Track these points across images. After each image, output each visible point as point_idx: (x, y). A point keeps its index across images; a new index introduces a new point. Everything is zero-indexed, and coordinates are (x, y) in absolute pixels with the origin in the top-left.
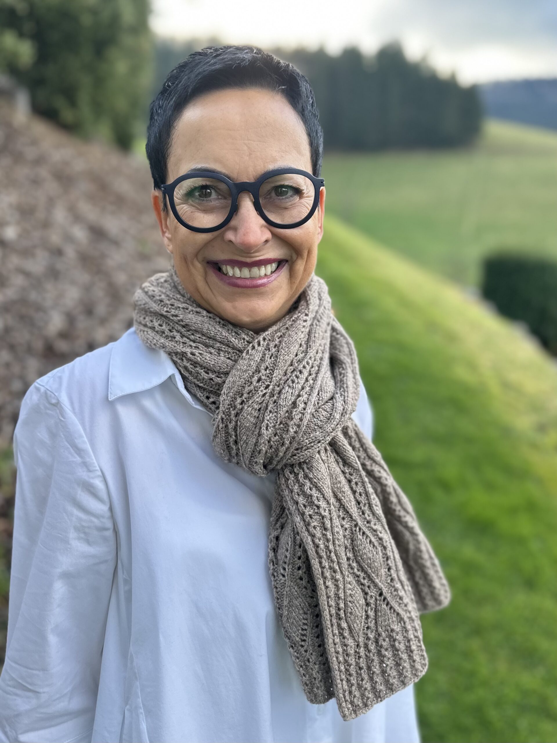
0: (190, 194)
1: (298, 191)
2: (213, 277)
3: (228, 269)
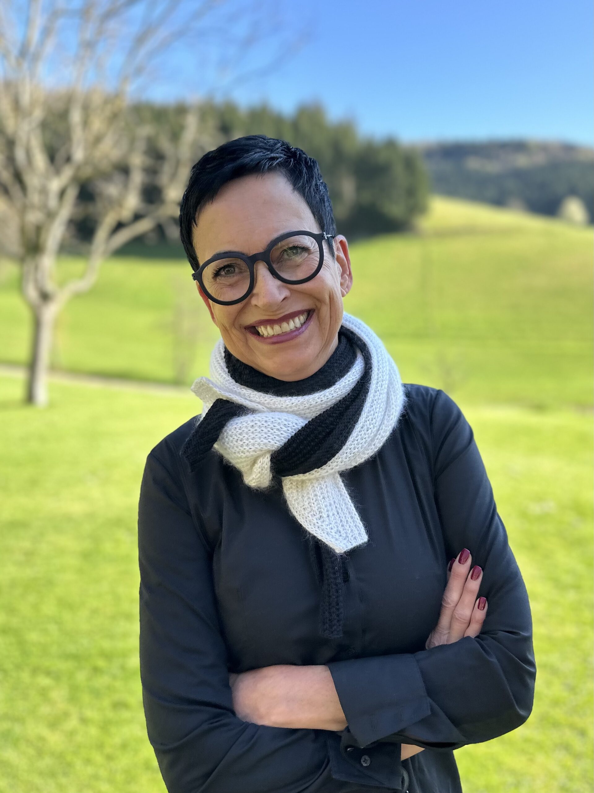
0: (217, 275)
3: (262, 330)
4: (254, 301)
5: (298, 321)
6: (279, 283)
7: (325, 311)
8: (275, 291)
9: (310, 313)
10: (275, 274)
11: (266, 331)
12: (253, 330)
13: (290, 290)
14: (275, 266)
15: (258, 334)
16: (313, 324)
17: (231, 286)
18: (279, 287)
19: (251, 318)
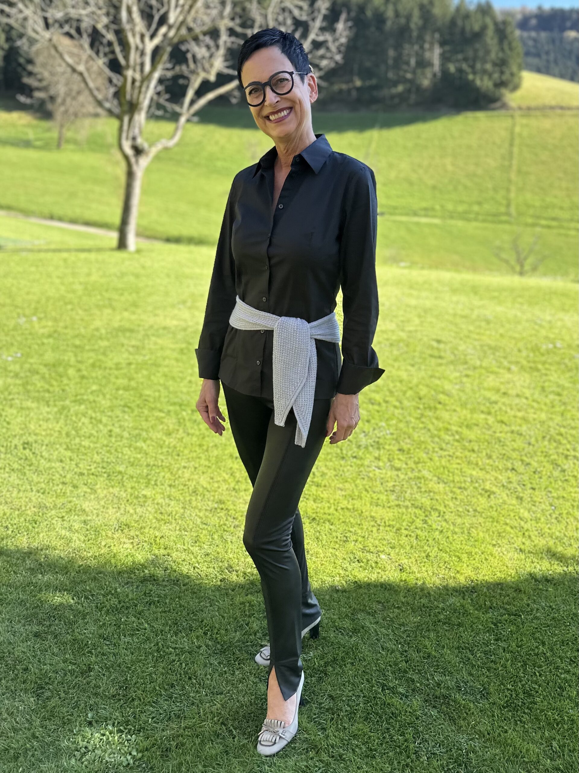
0: (250, 93)
1: (287, 80)
2: (267, 122)
3: (271, 117)
4: (266, 103)
5: (285, 113)
6: (275, 95)
7: (297, 107)
8: (273, 98)
9: (291, 108)
10: (273, 91)
11: (272, 118)
12: (267, 117)
13: (281, 98)
14: (274, 88)
15: (269, 120)
16: (292, 115)
17: (257, 97)
18: (275, 97)
19: (266, 112)
